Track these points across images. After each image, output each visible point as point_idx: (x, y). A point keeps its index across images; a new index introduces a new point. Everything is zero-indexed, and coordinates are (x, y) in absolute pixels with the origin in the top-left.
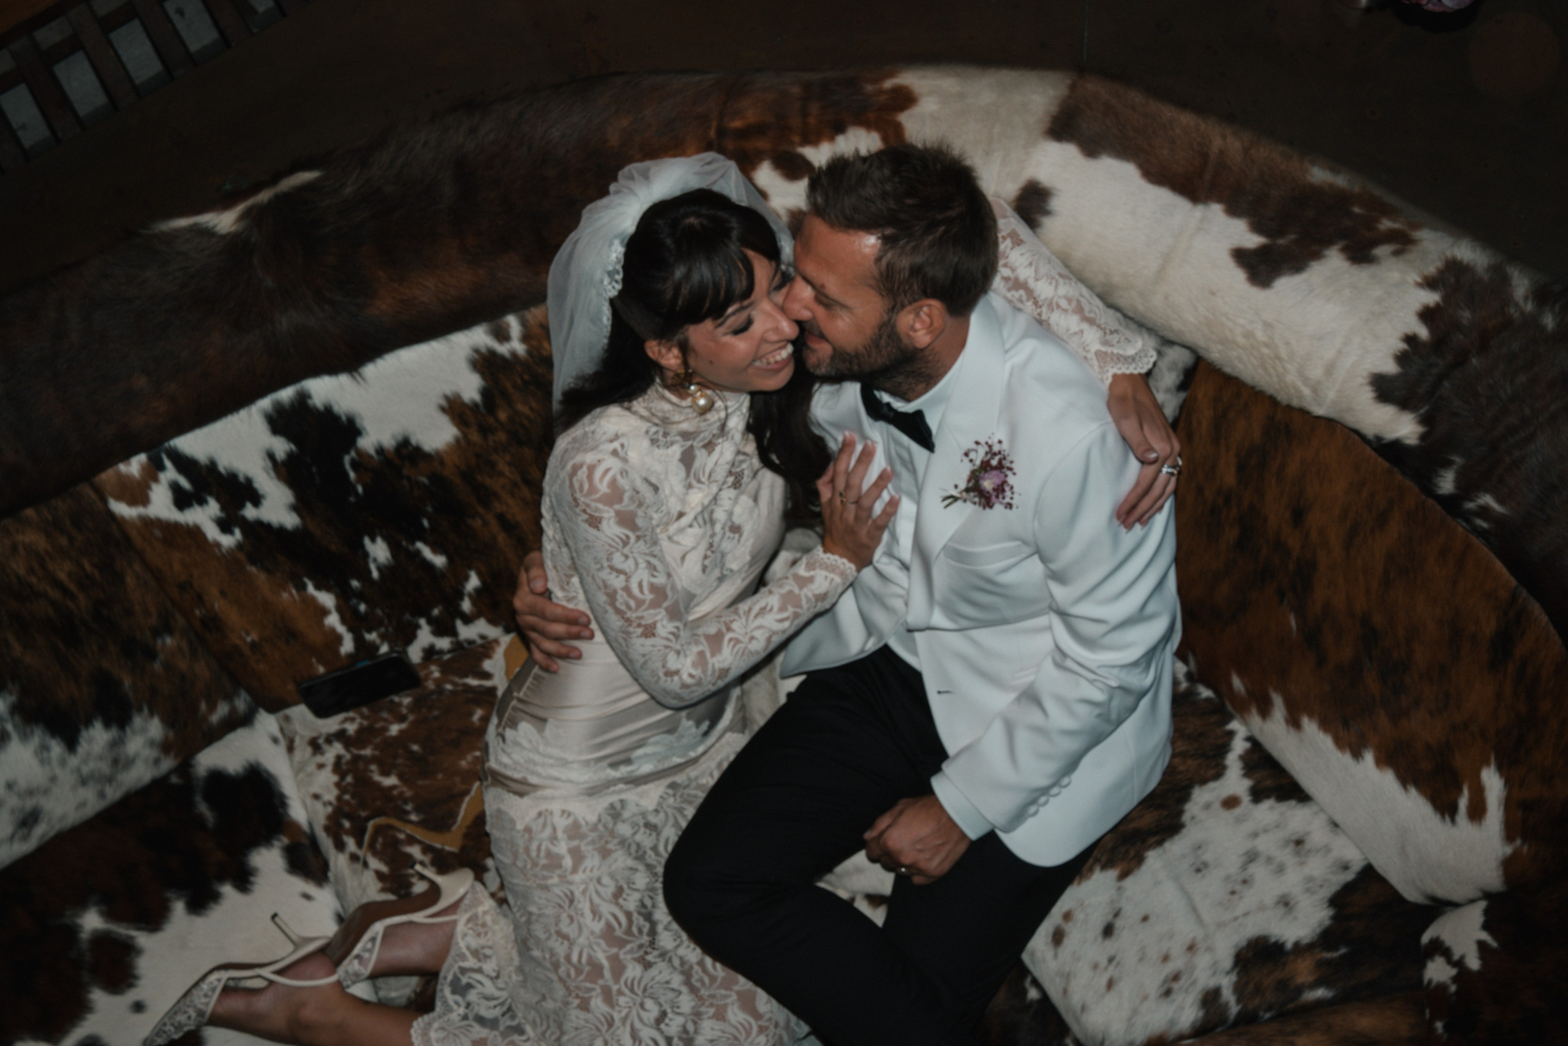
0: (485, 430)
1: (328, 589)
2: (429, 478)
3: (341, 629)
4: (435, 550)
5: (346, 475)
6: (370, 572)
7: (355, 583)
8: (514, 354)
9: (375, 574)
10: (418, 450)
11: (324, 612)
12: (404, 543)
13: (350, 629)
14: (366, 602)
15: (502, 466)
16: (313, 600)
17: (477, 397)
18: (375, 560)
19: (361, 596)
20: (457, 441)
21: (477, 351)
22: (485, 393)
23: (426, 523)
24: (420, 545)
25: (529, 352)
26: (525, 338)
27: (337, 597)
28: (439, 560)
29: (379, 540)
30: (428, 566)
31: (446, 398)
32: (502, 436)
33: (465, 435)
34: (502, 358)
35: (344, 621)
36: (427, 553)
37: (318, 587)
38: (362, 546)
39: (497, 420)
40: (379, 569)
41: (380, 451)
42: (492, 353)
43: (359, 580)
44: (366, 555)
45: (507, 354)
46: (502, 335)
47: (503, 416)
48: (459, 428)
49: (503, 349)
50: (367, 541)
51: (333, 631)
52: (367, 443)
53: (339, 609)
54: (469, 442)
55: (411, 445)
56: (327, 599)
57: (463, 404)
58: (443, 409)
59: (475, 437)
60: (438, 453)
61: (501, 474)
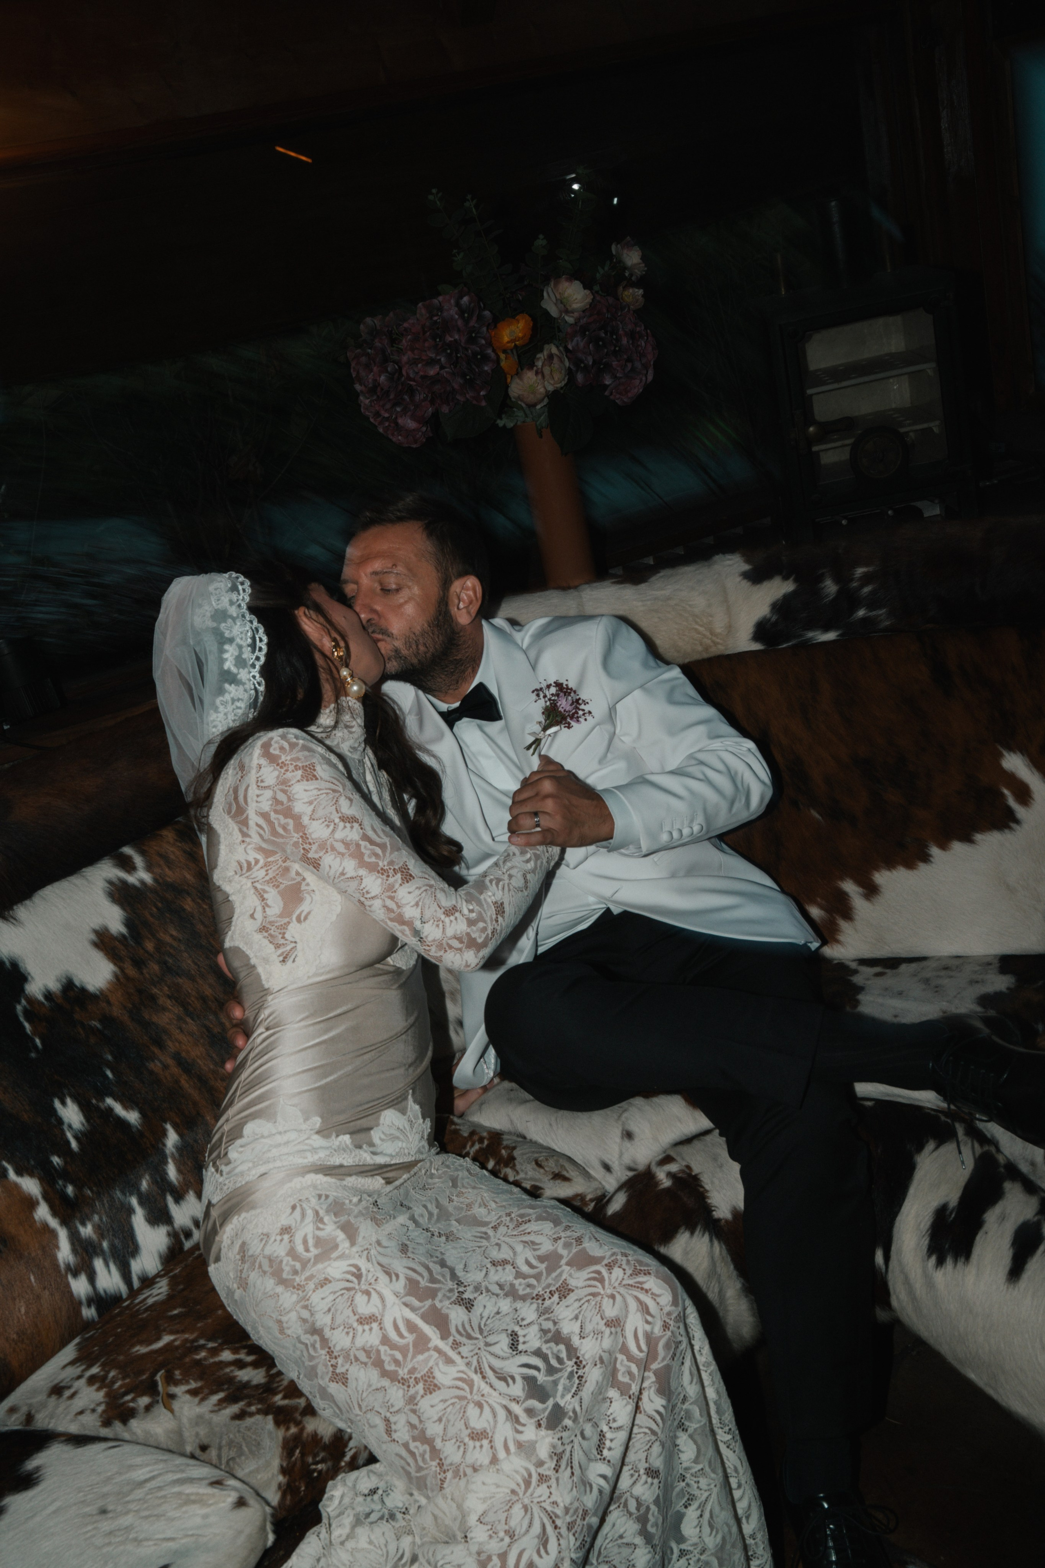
0: (139, 964)
1: (32, 1175)
2: (100, 1021)
3: (53, 1223)
4: (126, 1107)
5: (24, 1028)
6: (68, 1143)
7: (56, 1160)
8: (143, 882)
9: (74, 1144)
10: (83, 990)
11: (30, 1204)
12: (94, 1101)
13: (64, 1222)
14: (72, 1182)
15: (163, 1001)
16: (17, 1186)
17: (123, 930)
18: (70, 1126)
19: (65, 1175)
20: (116, 976)
21: (110, 882)
22: (128, 923)
23: (109, 1073)
24: (109, 1101)
25: (155, 880)
26: (149, 868)
27: (42, 1180)
28: (132, 1117)
29: (69, 1101)
30: (123, 1124)
31: (96, 932)
32: (155, 967)
33: (122, 969)
34: (134, 886)
35: (55, 1213)
36: (119, 1109)
37: (19, 1173)
38: (54, 1112)
39: (147, 952)
40: (76, 1137)
41: (48, 995)
42: (124, 883)
43: (59, 1157)
44: (60, 1121)
45: (137, 883)
46: (127, 864)
47: (150, 946)
48: (115, 964)
49: (131, 879)
50: (57, 1104)
51: (46, 1226)
52: (35, 988)
53: (46, 1197)
54: (128, 978)
55: (76, 987)
56: (31, 1186)
57: (112, 938)
58: (96, 945)
59: (131, 971)
60: (101, 991)
61: (164, 1009)
